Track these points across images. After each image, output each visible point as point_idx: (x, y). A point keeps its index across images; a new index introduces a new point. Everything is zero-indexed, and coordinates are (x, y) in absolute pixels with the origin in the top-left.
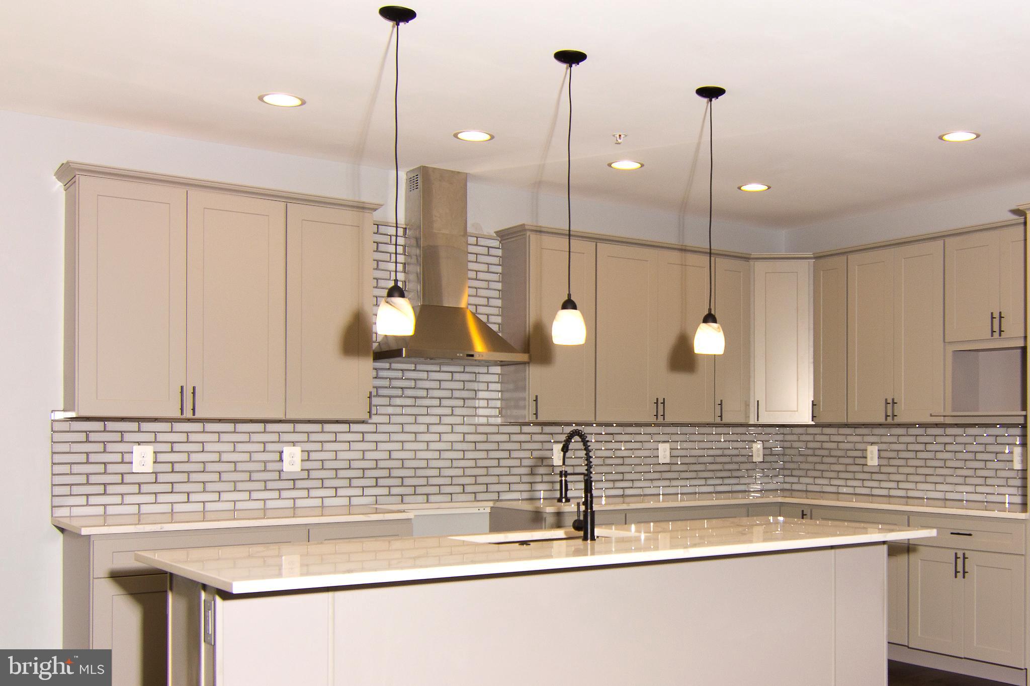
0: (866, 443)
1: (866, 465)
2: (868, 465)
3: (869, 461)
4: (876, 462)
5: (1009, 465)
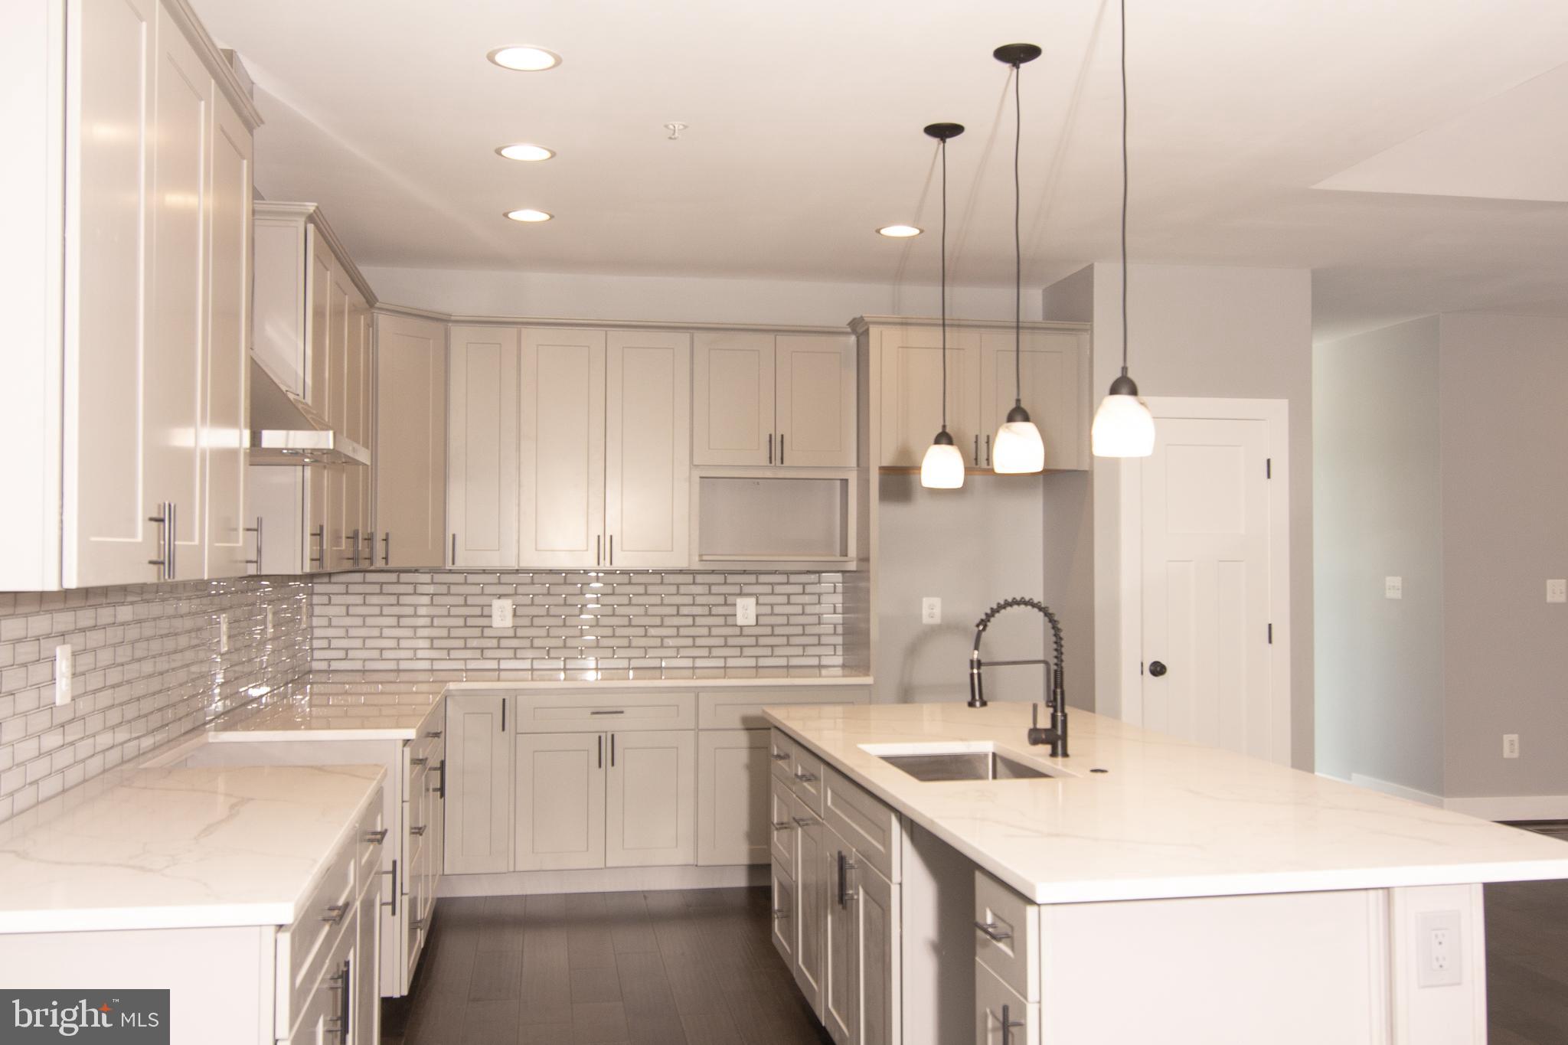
0: (490, 595)
1: (491, 627)
2: (494, 626)
3: (497, 622)
4: (509, 622)
5: (730, 620)
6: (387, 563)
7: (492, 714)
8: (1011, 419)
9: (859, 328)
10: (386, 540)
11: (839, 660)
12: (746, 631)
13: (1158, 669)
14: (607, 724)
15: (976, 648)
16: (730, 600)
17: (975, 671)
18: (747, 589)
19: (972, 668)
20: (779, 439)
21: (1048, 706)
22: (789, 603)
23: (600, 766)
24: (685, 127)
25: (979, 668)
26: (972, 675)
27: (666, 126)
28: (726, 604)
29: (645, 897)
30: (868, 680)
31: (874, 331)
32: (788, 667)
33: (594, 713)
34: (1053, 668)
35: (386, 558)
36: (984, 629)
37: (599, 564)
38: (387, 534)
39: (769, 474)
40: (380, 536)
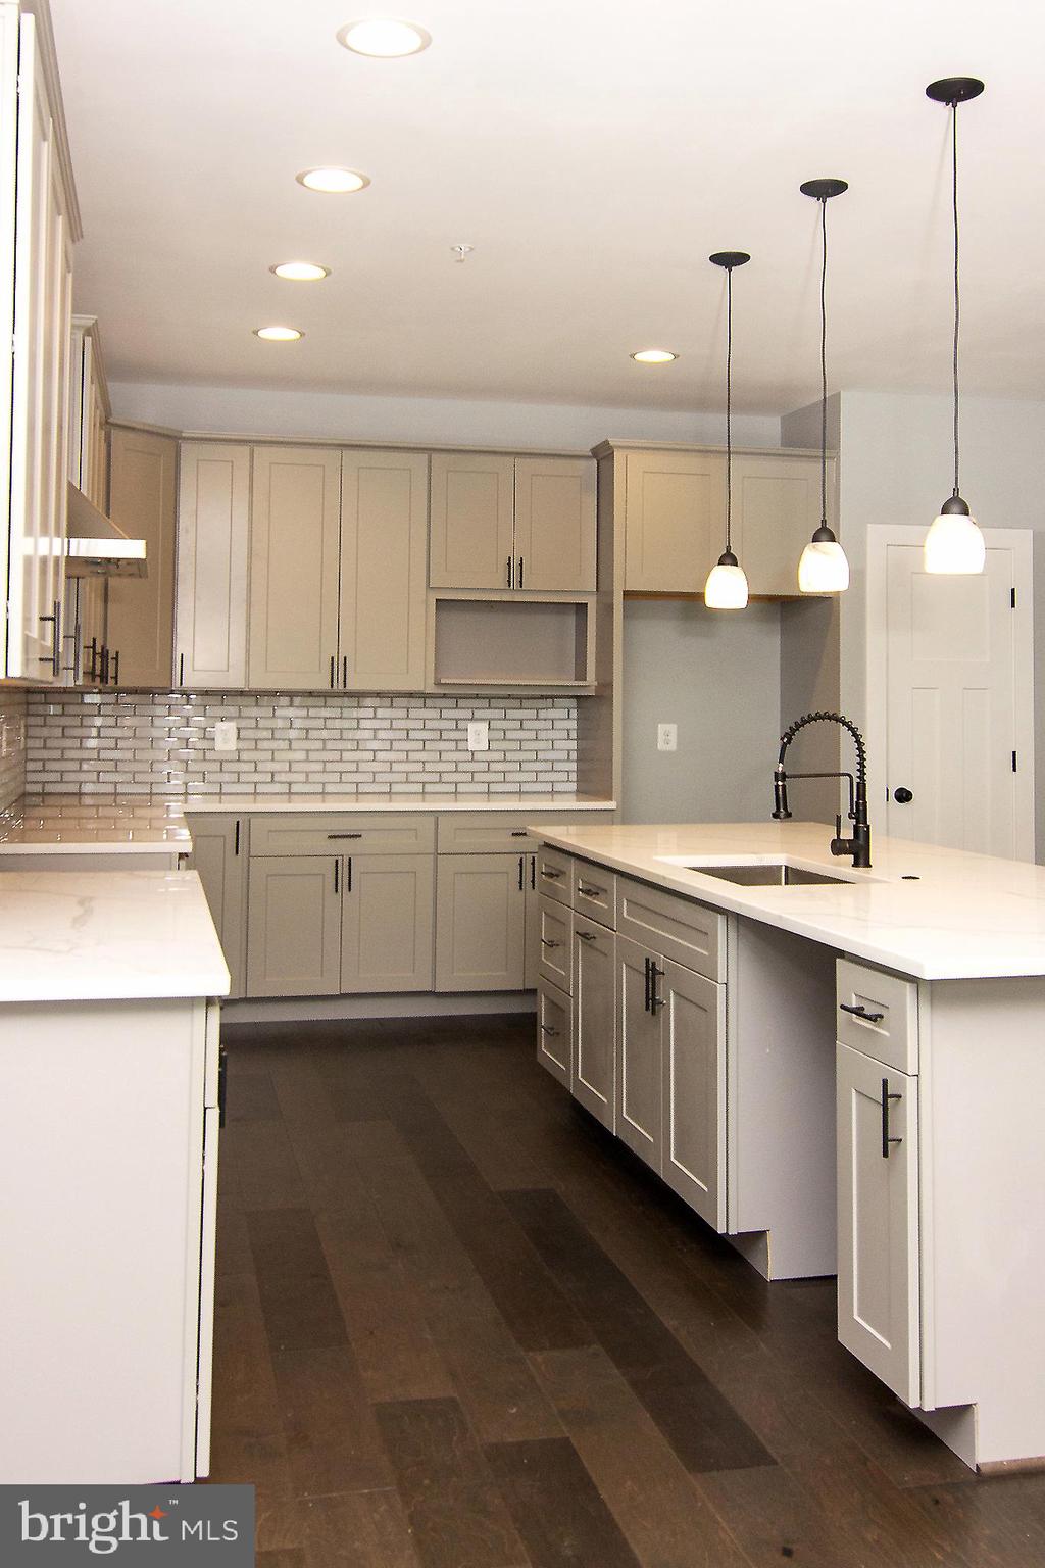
0: (213, 717)
1: (214, 750)
2: (217, 750)
3: (219, 745)
4: (232, 745)
5: (461, 746)
6: (117, 683)
7: (224, 836)
8: (816, 539)
9: (603, 455)
10: (117, 659)
11: (573, 787)
12: (478, 756)
13: (904, 796)
14: (344, 847)
15: (781, 761)
16: (461, 725)
17: (780, 783)
18: (478, 714)
19: (776, 780)
20: (517, 562)
21: (850, 817)
22: (522, 728)
23: (336, 891)
24: (472, 249)
25: (783, 780)
26: (777, 787)
27: (453, 249)
28: (457, 729)
29: (381, 1024)
30: (612, 805)
31: (618, 456)
32: (520, 793)
33: (330, 837)
34: (856, 780)
35: (116, 678)
36: (789, 742)
37: (332, 686)
38: (117, 653)
39: (506, 598)
40: (112, 655)
